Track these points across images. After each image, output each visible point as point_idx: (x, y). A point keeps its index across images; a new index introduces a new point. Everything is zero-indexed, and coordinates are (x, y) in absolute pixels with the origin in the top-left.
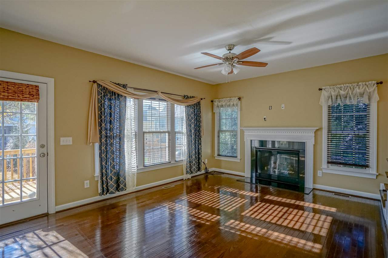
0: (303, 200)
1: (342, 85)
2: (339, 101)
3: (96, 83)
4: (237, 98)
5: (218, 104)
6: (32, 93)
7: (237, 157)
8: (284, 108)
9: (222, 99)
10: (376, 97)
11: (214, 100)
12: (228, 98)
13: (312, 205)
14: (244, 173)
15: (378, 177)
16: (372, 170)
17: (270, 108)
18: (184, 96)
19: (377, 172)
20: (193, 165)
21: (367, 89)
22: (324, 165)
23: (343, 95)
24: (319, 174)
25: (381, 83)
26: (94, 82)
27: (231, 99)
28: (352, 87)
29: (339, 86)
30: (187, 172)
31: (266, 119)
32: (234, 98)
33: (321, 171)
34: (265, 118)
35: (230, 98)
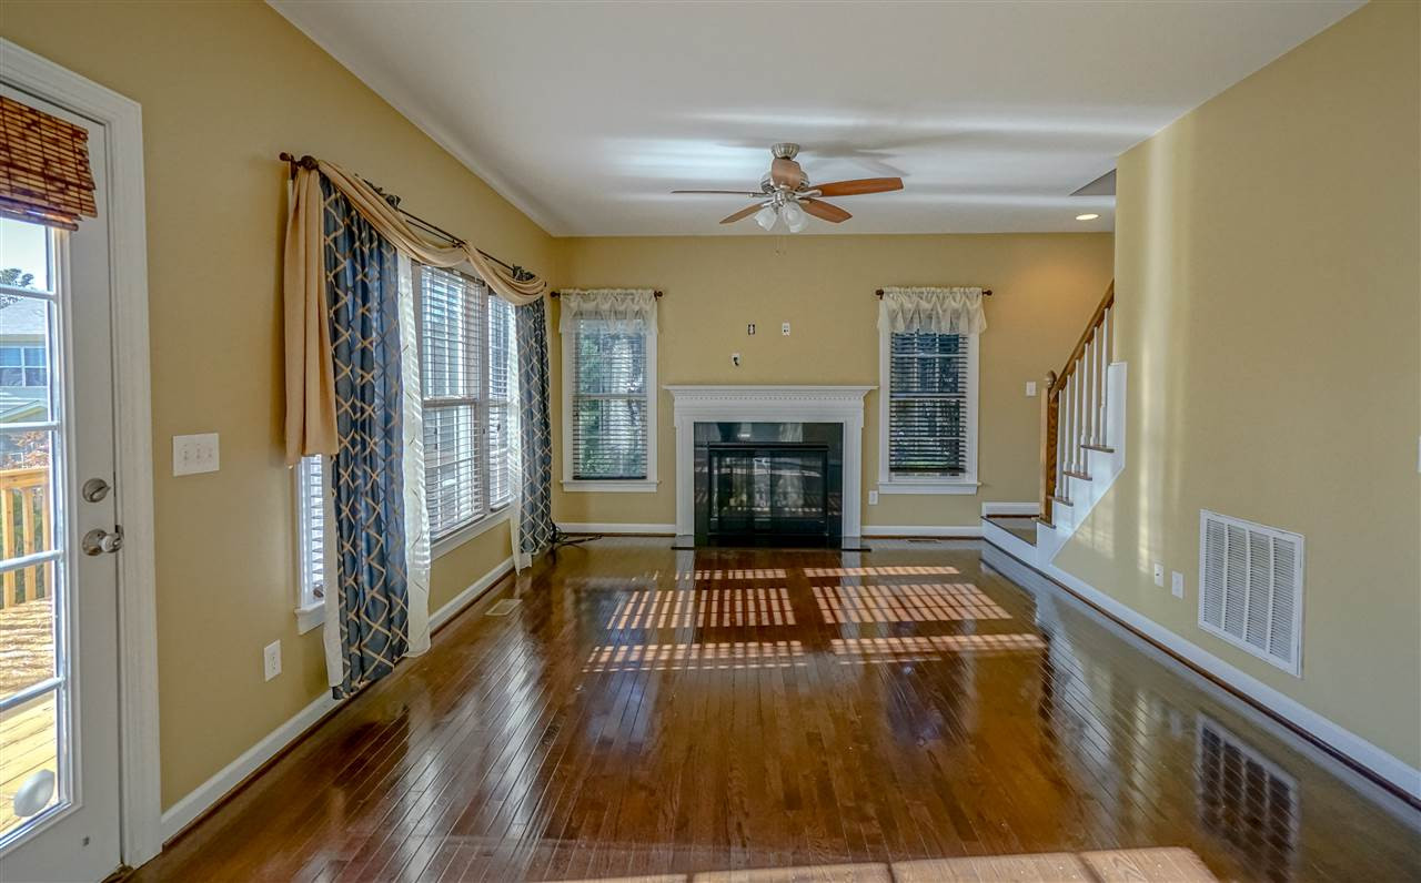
0: (839, 566)
1: (924, 289)
2: (916, 326)
3: (314, 172)
4: (651, 292)
5: (579, 306)
6: (56, 169)
7: (644, 478)
8: (788, 333)
9: (595, 291)
10: (979, 322)
11: (562, 291)
12: (619, 291)
13: (861, 572)
14: (675, 523)
15: (980, 489)
16: (970, 479)
17: (752, 329)
18: (515, 270)
19: (979, 480)
20: (540, 517)
21: (968, 303)
22: (883, 475)
23: (925, 311)
24: (873, 499)
25: (989, 293)
26: (309, 163)
27: (628, 291)
28: (941, 296)
29: (918, 290)
30: (523, 545)
31: (738, 362)
32: (640, 291)
33: (876, 492)
34: (735, 359)
35: (624, 291)
